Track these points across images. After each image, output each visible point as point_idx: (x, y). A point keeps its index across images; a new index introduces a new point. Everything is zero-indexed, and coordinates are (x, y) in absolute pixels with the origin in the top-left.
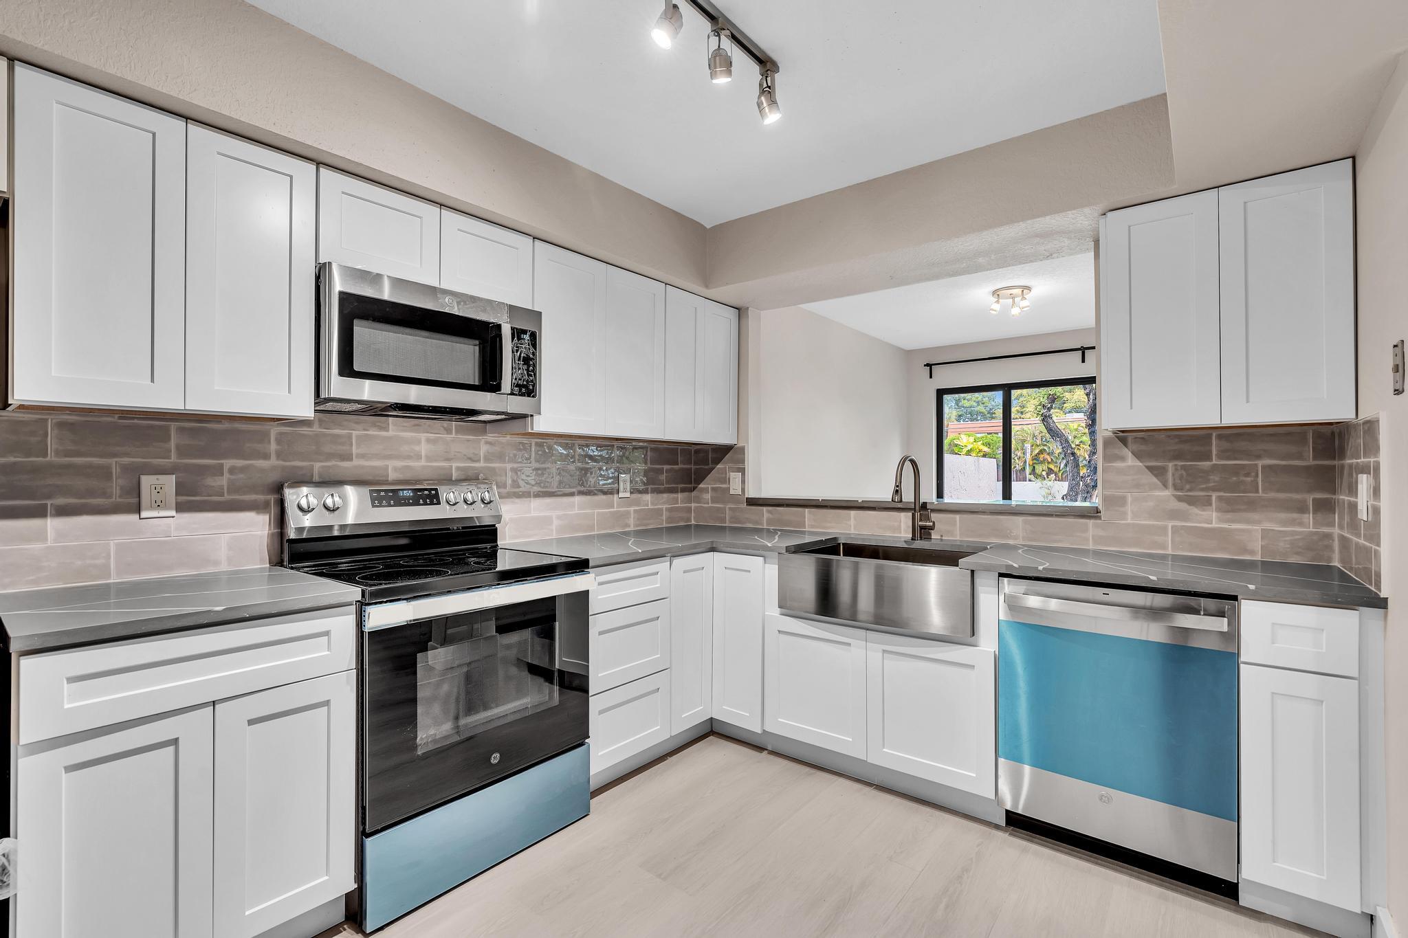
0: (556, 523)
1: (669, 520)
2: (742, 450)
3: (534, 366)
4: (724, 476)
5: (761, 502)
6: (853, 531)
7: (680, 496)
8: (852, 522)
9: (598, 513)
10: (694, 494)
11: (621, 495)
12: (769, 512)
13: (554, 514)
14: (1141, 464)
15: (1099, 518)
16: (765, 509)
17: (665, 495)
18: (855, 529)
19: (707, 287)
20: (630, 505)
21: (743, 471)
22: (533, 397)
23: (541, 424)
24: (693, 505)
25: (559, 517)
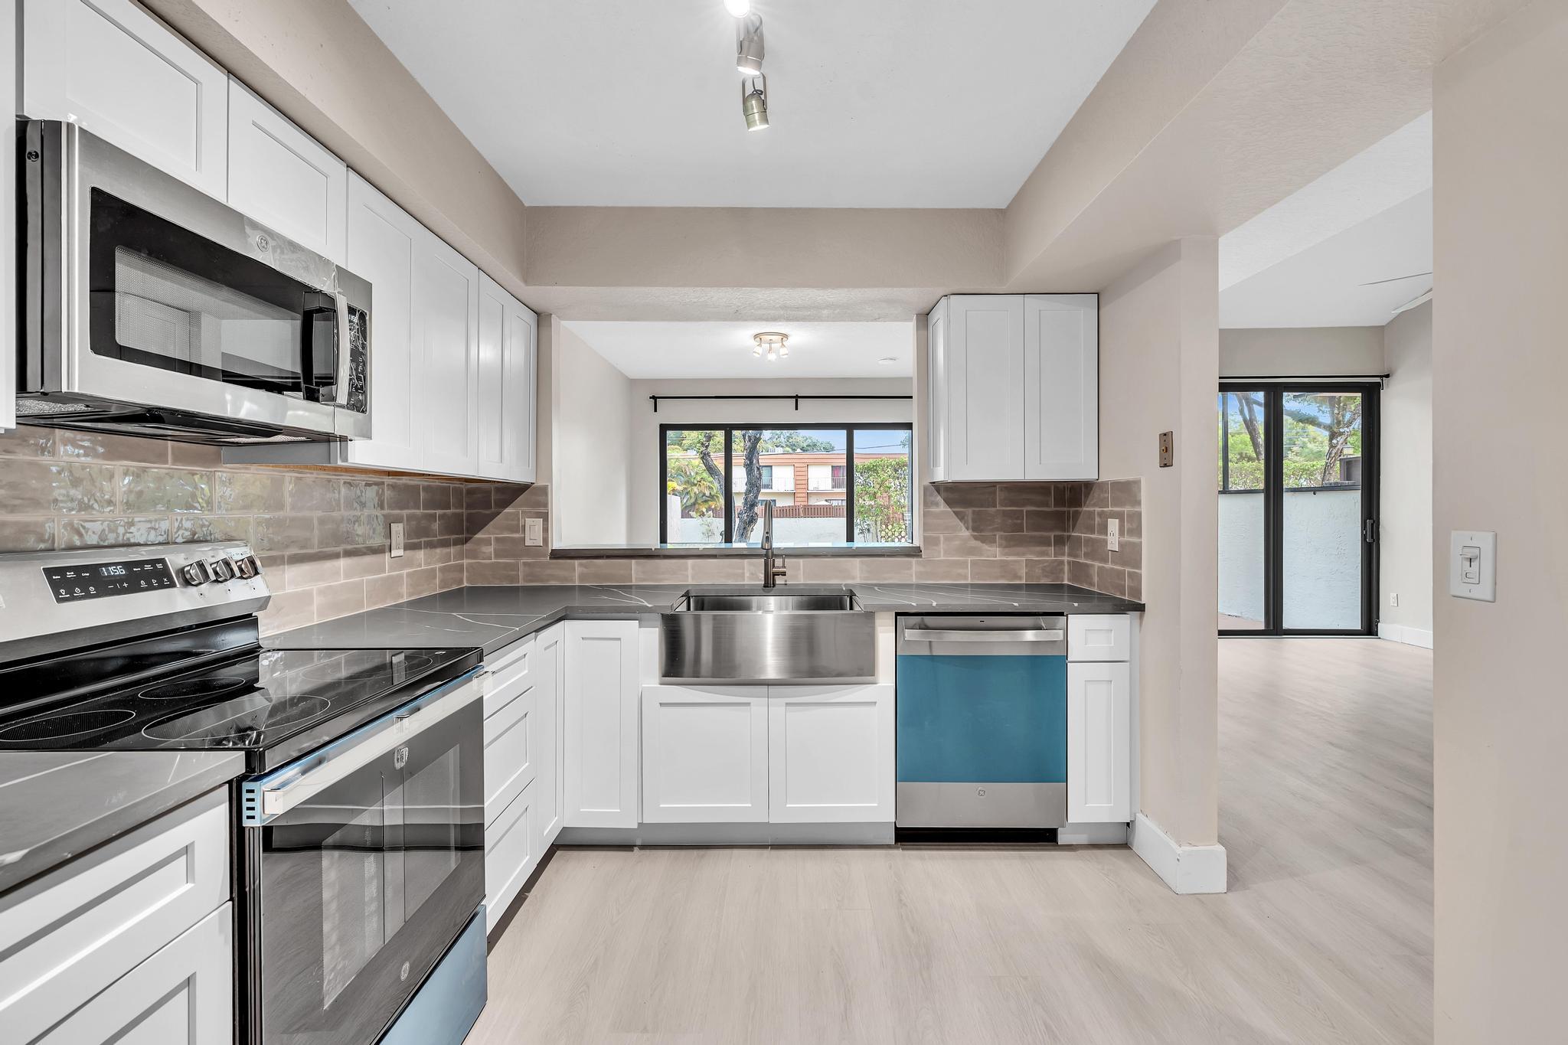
0: (317, 600)
1: (444, 583)
2: (544, 491)
3: (364, 364)
4: (515, 523)
5: (573, 554)
6: (690, 582)
7: (452, 550)
8: (690, 572)
9: (368, 581)
10: (466, 547)
11: (394, 553)
12: (581, 565)
13: (315, 587)
14: (949, 509)
15: (921, 556)
16: (577, 562)
17: (438, 550)
18: (693, 579)
19: (526, 282)
20: (402, 567)
21: (545, 517)
22: (363, 412)
23: (361, 454)
24: (465, 562)
25: (321, 592)
